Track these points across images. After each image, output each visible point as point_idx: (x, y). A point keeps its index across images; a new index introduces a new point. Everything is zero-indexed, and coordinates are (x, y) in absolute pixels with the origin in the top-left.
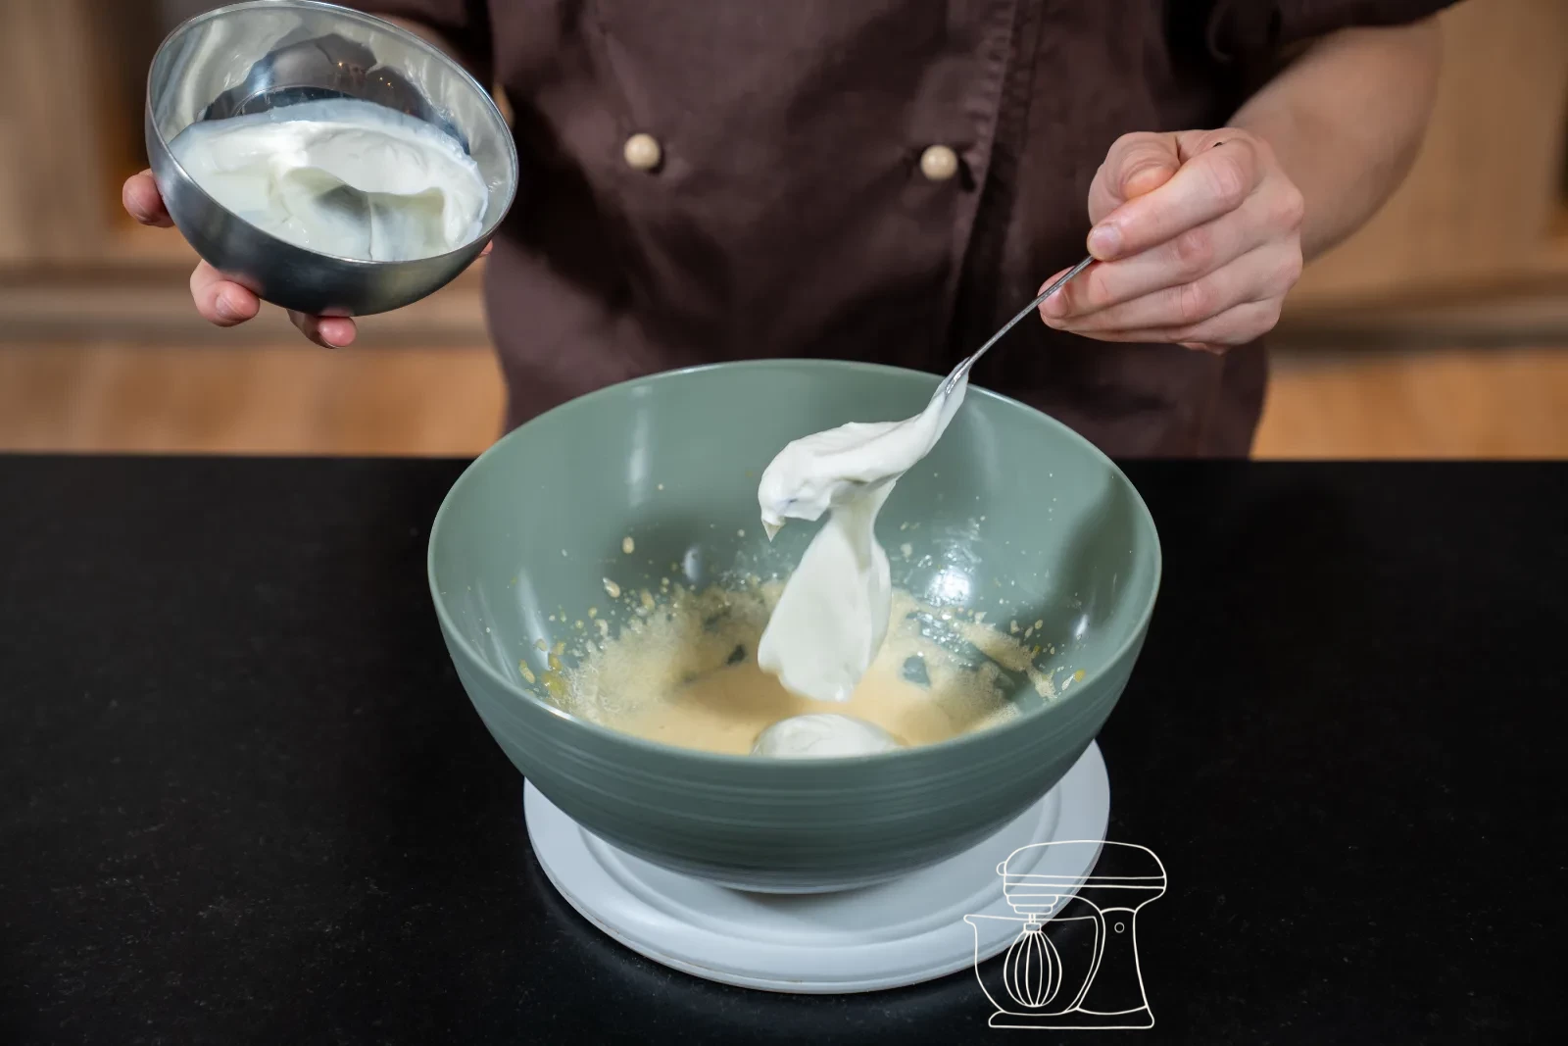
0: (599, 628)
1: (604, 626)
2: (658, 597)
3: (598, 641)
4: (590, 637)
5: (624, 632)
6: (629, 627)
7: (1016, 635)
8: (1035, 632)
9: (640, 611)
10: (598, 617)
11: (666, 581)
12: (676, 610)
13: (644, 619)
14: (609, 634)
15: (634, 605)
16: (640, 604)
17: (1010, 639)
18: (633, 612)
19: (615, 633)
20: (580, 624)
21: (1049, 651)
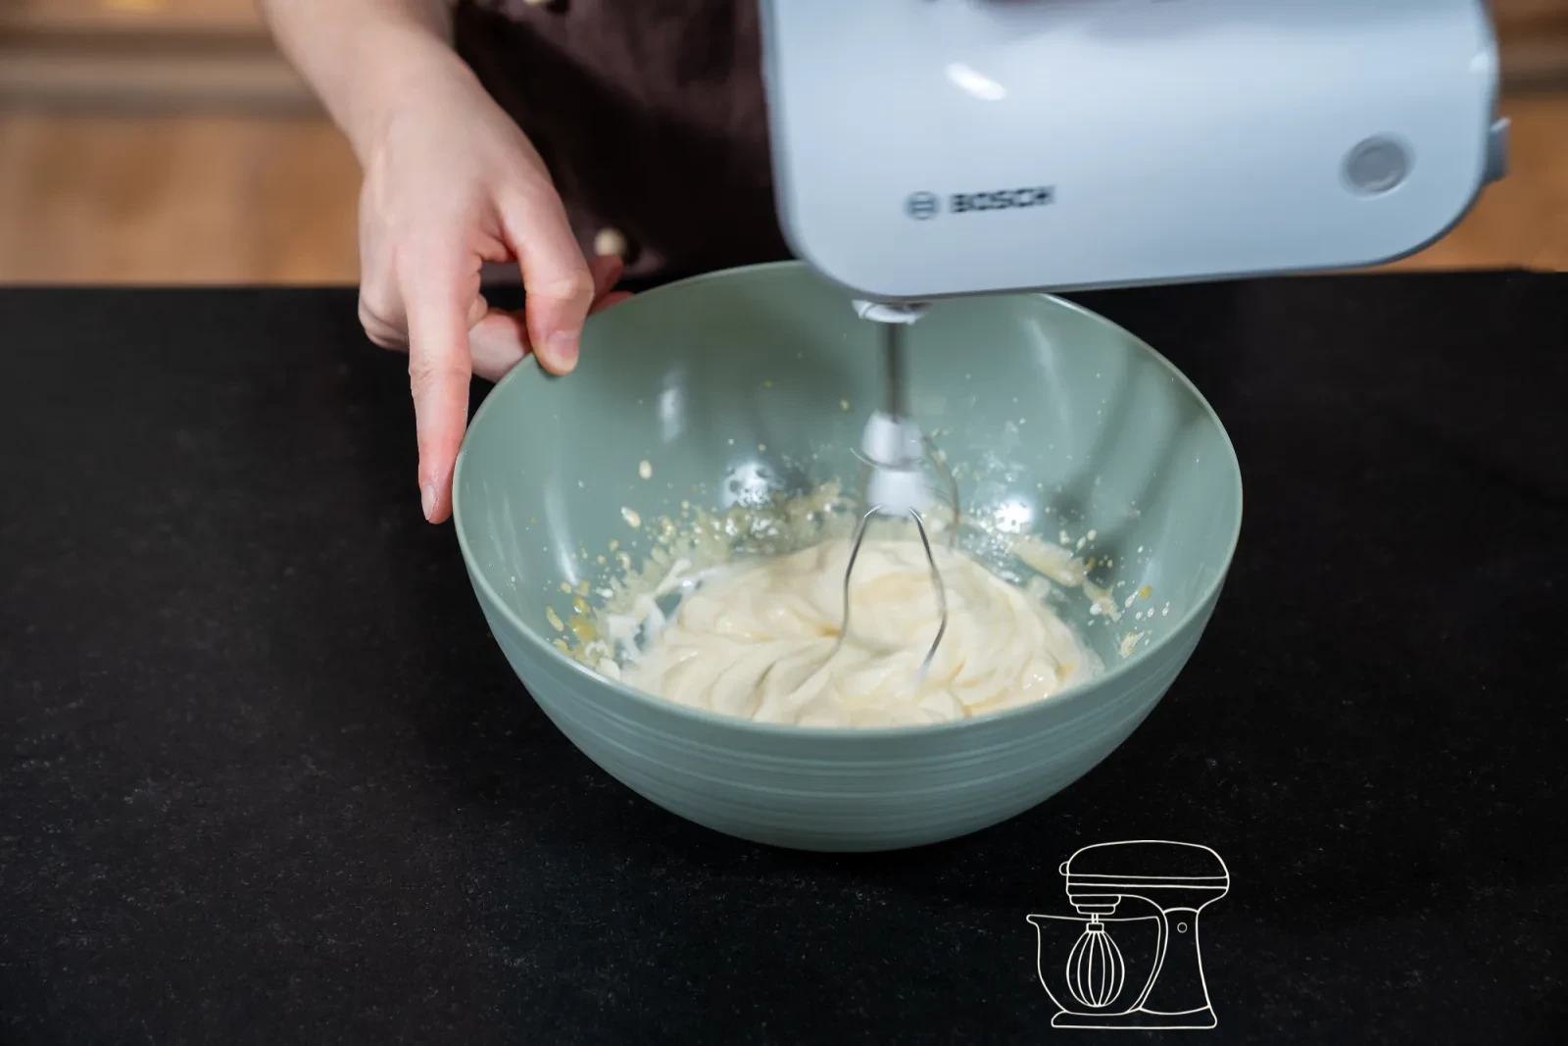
0: (621, 562)
1: (626, 559)
2: (678, 523)
3: (621, 575)
4: (613, 572)
5: (648, 565)
6: (650, 557)
7: (1067, 546)
8: (1088, 543)
9: (661, 539)
10: (620, 549)
11: (686, 505)
12: (699, 536)
13: (665, 548)
14: (632, 568)
15: (655, 532)
16: (661, 531)
17: (1061, 552)
18: (655, 542)
19: (637, 566)
20: (601, 559)
21: (1106, 562)
